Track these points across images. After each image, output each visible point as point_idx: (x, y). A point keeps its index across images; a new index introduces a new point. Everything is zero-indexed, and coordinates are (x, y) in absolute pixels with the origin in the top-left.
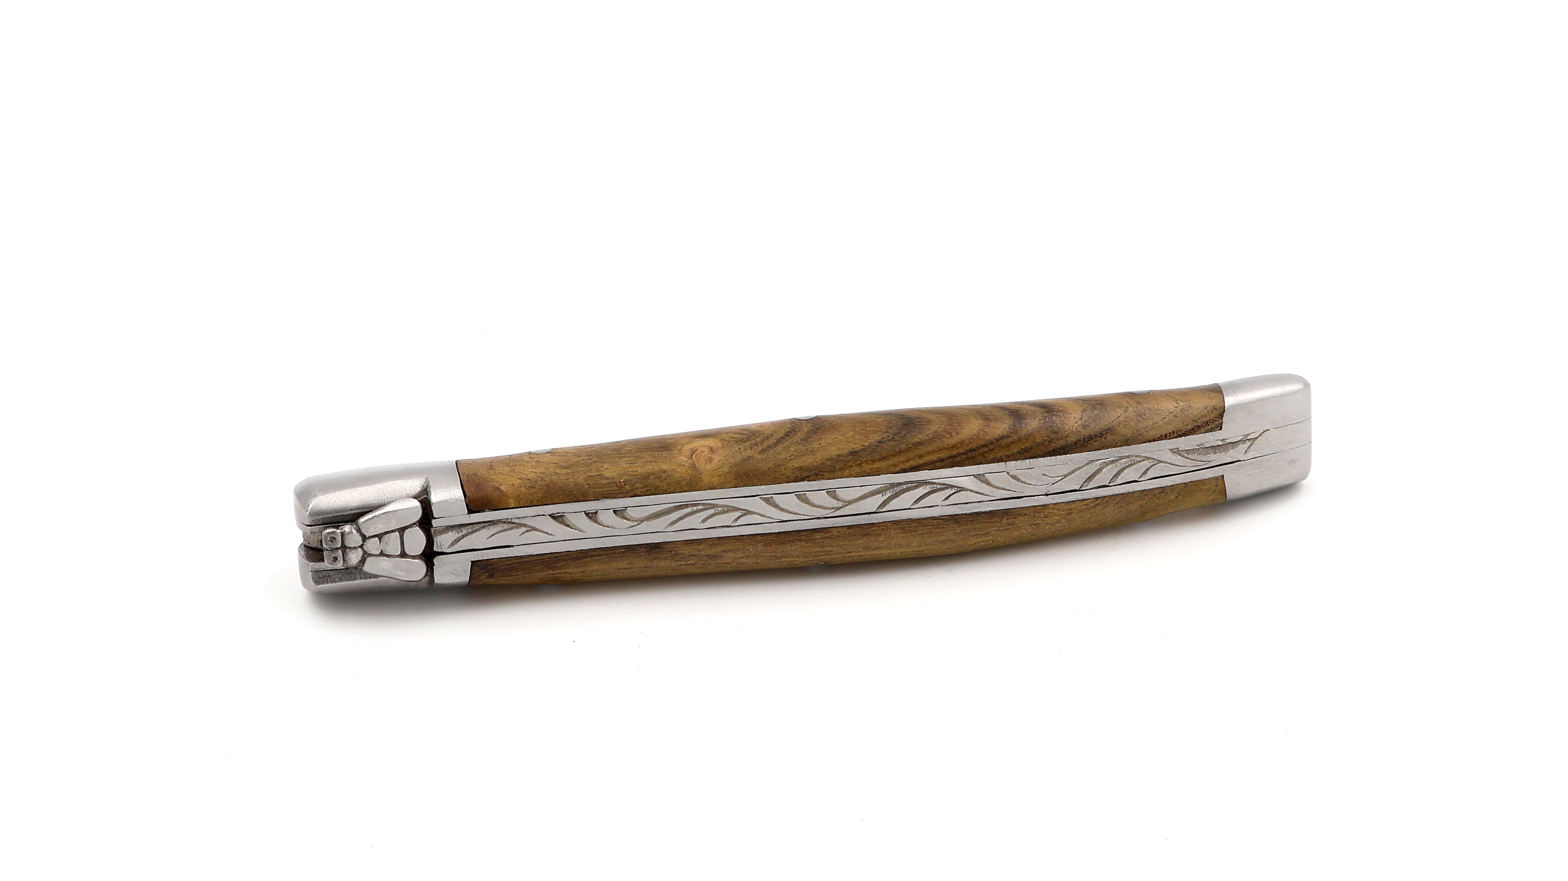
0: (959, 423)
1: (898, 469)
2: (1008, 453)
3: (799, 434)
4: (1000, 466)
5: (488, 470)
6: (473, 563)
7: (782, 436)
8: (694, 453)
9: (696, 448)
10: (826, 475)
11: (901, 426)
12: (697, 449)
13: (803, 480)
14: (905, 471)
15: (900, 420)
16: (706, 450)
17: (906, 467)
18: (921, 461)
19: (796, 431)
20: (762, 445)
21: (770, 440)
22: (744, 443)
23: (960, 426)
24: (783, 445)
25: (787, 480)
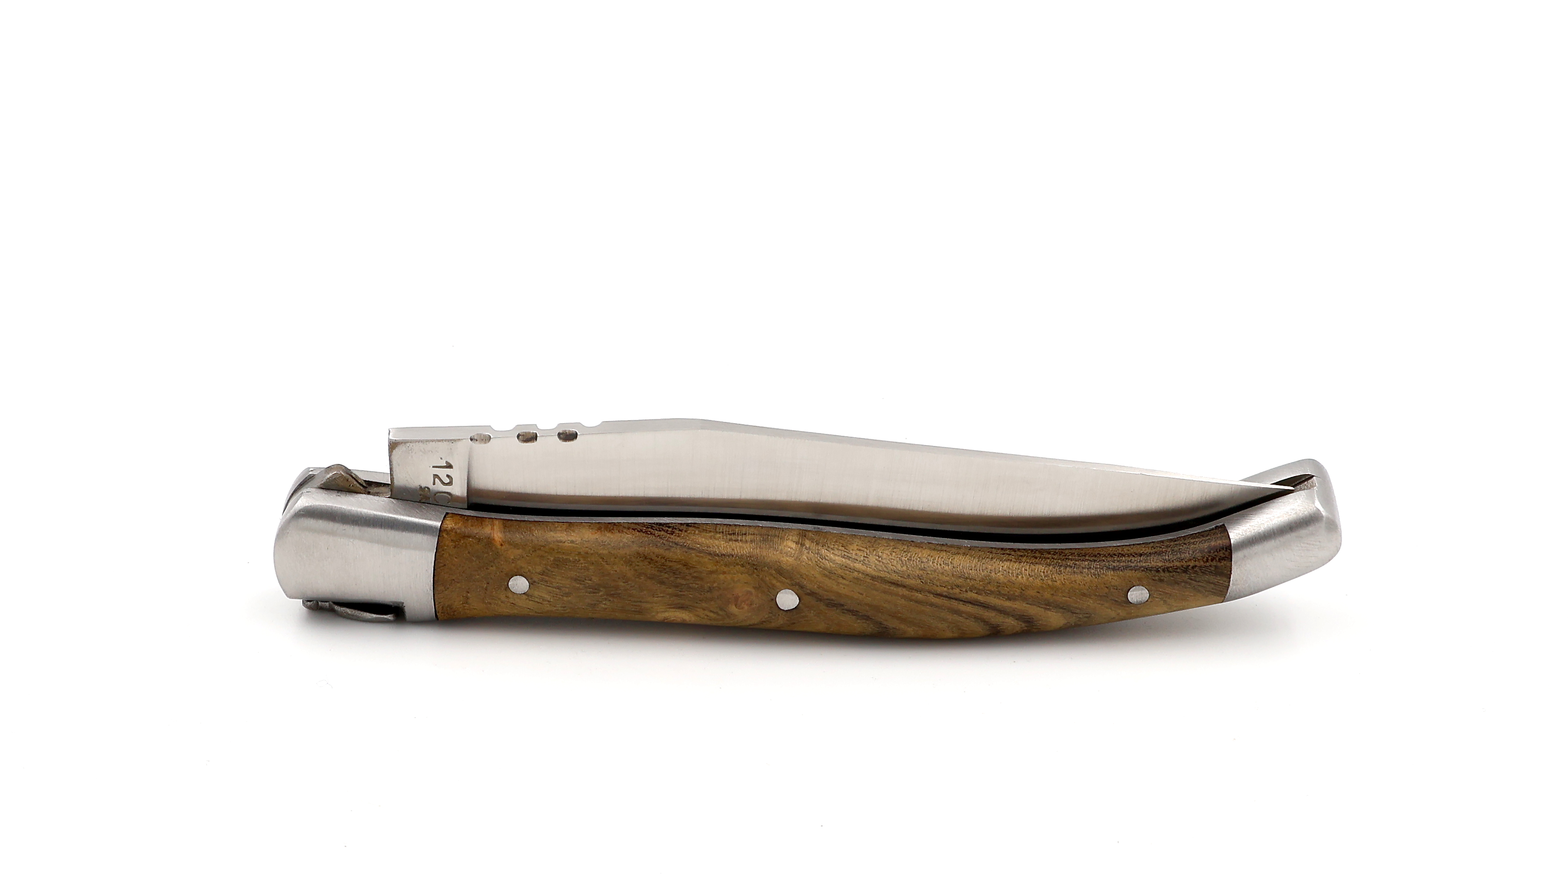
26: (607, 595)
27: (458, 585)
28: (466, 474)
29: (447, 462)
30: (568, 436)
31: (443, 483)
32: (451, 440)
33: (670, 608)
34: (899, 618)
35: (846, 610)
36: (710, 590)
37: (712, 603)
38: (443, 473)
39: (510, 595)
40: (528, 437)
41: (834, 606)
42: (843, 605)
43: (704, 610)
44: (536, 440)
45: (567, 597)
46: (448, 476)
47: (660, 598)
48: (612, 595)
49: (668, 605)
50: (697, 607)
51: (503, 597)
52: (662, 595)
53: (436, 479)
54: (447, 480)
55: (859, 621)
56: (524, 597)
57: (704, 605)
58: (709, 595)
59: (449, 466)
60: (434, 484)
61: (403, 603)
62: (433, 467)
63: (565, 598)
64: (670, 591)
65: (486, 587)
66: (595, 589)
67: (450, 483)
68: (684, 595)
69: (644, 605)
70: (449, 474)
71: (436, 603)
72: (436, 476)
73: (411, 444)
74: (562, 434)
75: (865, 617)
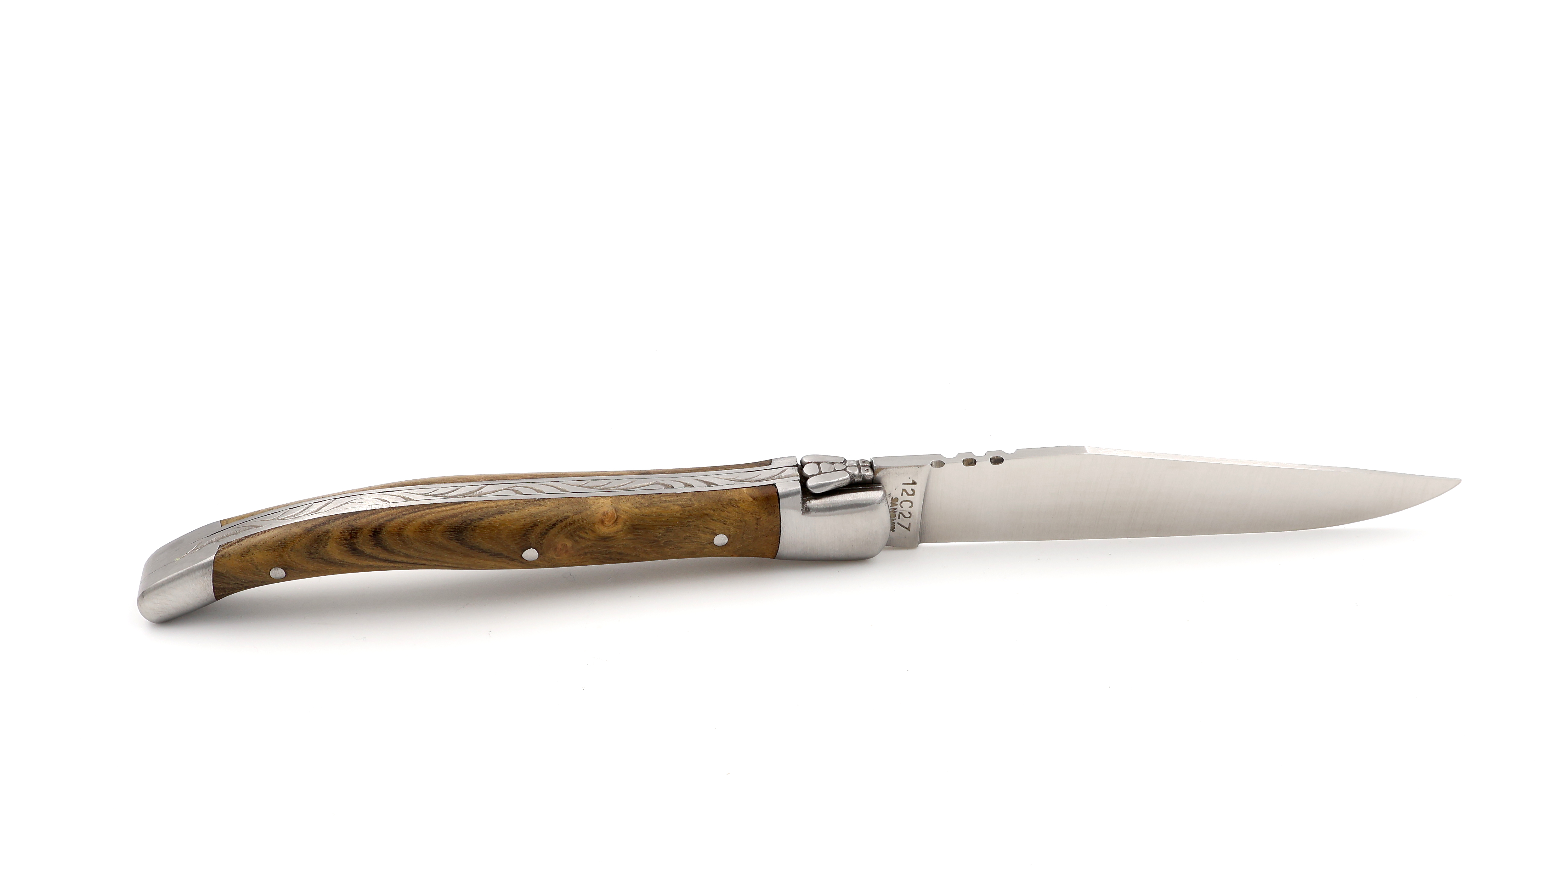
0: (421, 532)
1: (469, 504)
2: (388, 512)
3: (539, 531)
4: (393, 505)
5: (760, 518)
6: (770, 464)
7: (551, 530)
8: (615, 521)
9: (614, 525)
10: (522, 501)
11: (464, 532)
12: (612, 524)
13: (539, 499)
14: (465, 502)
15: (464, 538)
16: (607, 523)
17: (464, 504)
18: (453, 507)
19: (541, 534)
20: (566, 523)
21: (560, 527)
22: (579, 526)
23: (421, 529)
24: (551, 522)
25: (550, 500)
26: (658, 541)
27: (763, 533)
28: (924, 488)
29: (913, 481)
30: (997, 461)
31: (908, 495)
32: (918, 466)
33: (614, 536)
34: (449, 549)
35: (487, 552)
36: (586, 554)
37: (583, 546)
38: (909, 488)
39: (727, 531)
40: (971, 462)
41: (498, 554)
42: (490, 555)
43: (589, 539)
44: (975, 464)
45: (687, 536)
46: (912, 490)
47: (621, 543)
48: (655, 541)
49: (614, 539)
50: (596, 541)
51: (732, 529)
52: (620, 546)
53: (904, 492)
54: (911, 492)
55: (477, 545)
56: (717, 531)
57: (589, 543)
58: (587, 551)
59: (914, 483)
60: (902, 495)
61: (802, 514)
62: (903, 484)
63: (688, 534)
64: (614, 550)
65: (743, 535)
66: (667, 543)
67: (913, 495)
68: (604, 548)
69: (632, 537)
70: (913, 489)
71: (779, 516)
72: (904, 490)
73: (890, 469)
74: (993, 459)
75: (473, 548)
